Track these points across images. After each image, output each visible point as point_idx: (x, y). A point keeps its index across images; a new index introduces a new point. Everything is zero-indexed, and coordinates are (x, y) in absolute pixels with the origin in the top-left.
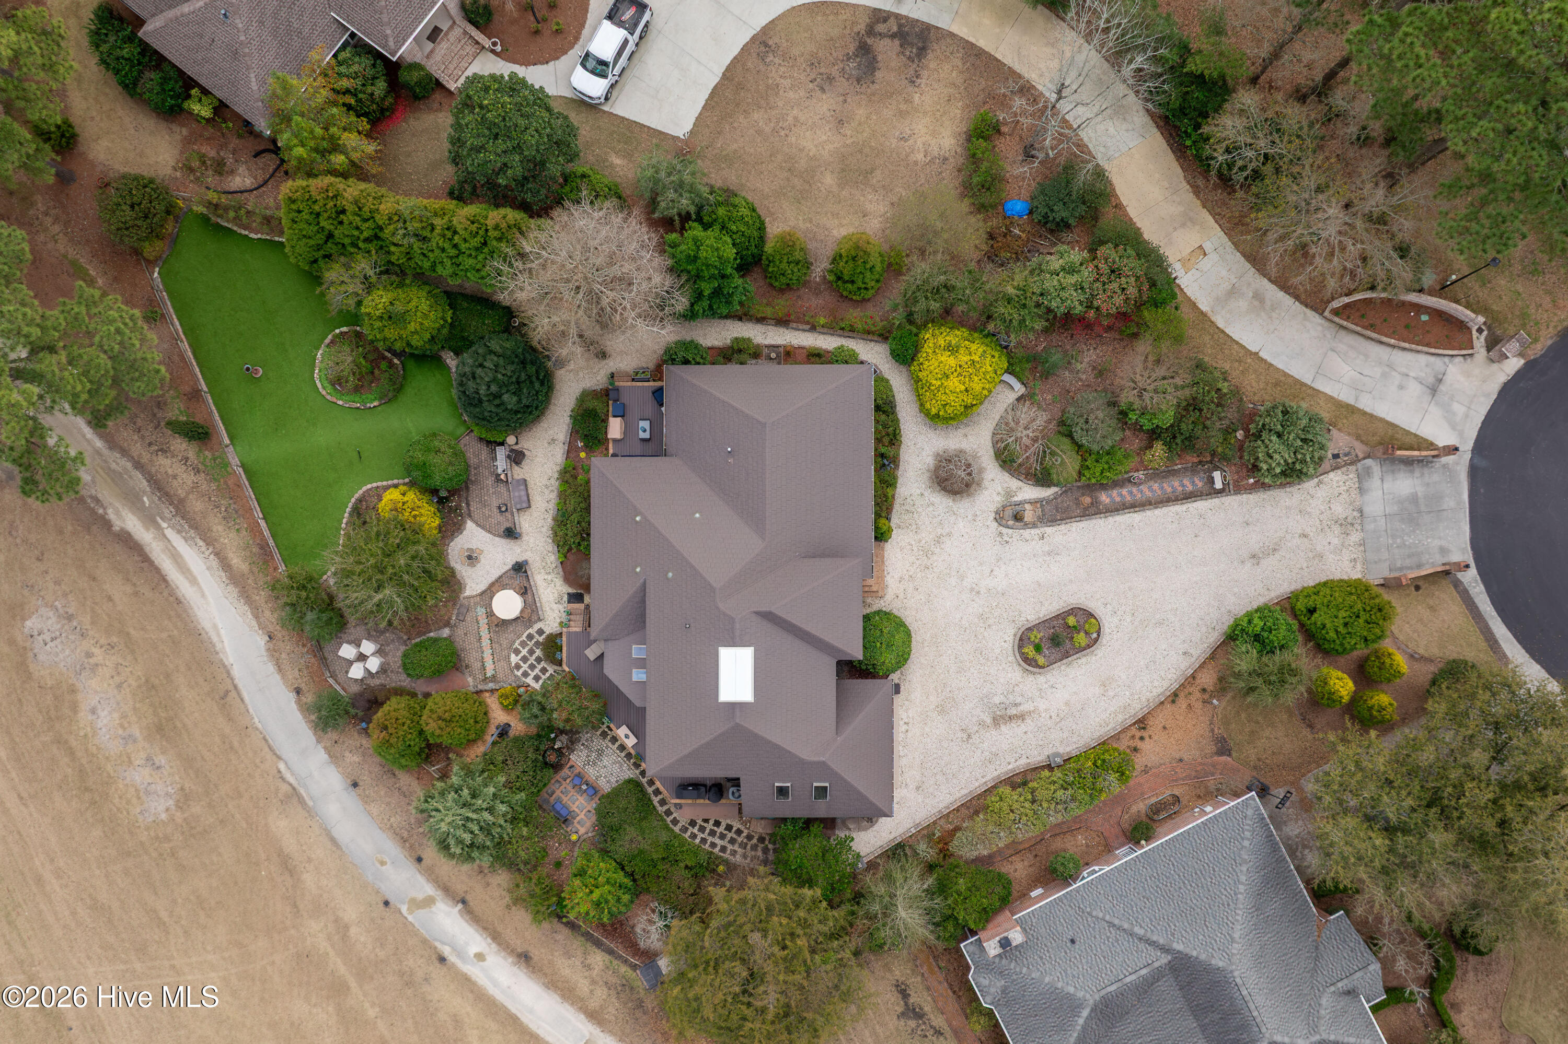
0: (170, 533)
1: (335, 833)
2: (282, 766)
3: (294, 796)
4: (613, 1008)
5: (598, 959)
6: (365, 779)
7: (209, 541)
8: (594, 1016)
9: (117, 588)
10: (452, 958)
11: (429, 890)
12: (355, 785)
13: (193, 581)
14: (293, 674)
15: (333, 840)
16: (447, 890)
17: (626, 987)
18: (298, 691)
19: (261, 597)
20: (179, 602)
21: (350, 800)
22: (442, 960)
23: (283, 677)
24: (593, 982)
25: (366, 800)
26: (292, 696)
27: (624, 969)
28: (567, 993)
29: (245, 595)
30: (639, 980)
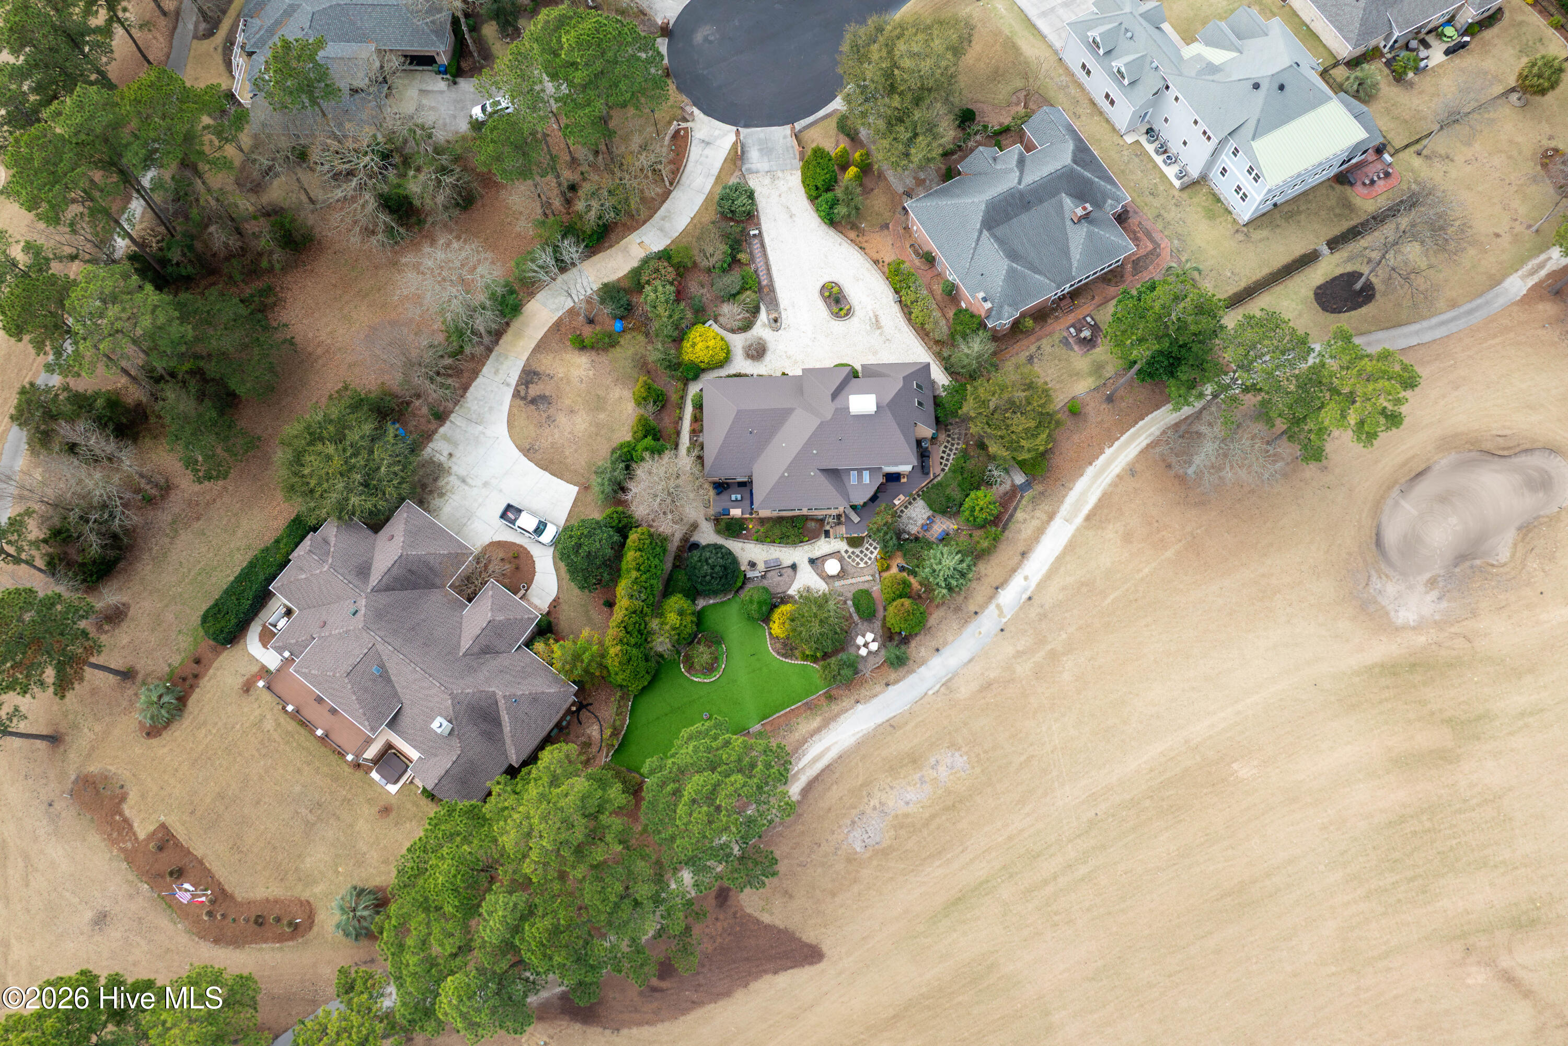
0: (801, 765)
1: (965, 661)
2: (931, 692)
3: (948, 685)
4: (1045, 507)
5: (1020, 515)
6: (934, 644)
7: (805, 741)
8: (1051, 517)
9: (835, 793)
10: (1028, 594)
11: (992, 607)
12: (938, 650)
13: (828, 749)
14: (878, 688)
15: (970, 661)
16: (991, 598)
17: (1033, 500)
18: (887, 685)
19: (835, 708)
20: (840, 757)
21: (946, 652)
22: (1030, 598)
23: (880, 693)
24: (1033, 517)
25: (945, 644)
26: (890, 688)
27: (1024, 502)
28: (1040, 532)
29: (835, 718)
30: (1028, 494)
